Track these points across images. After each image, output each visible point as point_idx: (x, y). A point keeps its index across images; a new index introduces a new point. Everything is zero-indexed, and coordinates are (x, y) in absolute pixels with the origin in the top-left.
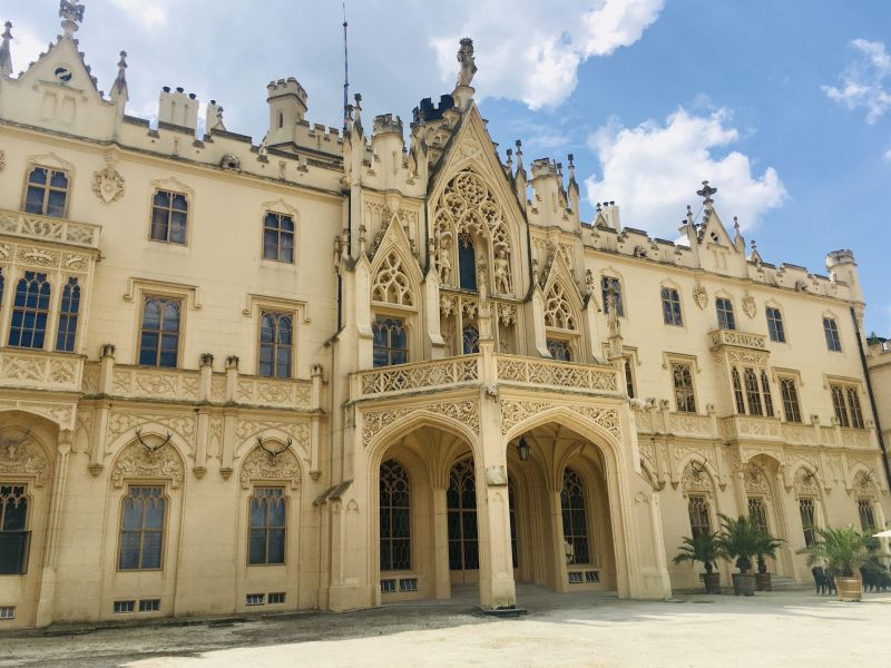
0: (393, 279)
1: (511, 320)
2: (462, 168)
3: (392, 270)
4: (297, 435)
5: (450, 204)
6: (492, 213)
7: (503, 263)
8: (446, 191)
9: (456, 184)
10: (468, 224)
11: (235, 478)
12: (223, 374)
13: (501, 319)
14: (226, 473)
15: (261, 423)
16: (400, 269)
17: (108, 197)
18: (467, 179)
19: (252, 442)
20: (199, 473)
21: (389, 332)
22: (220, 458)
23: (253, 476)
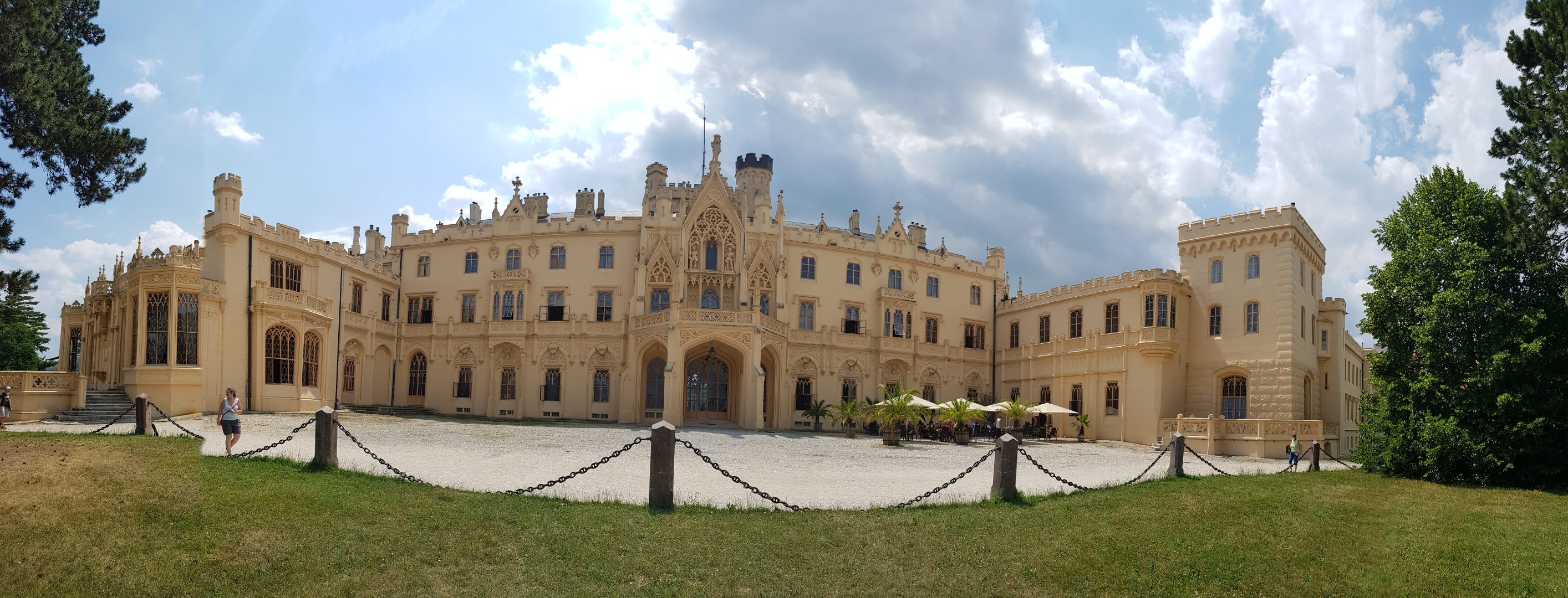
0: (661, 270)
1: (732, 285)
2: (710, 205)
3: (661, 266)
4: (613, 346)
5: (700, 226)
6: (726, 228)
7: (731, 254)
8: (698, 220)
9: (704, 215)
10: (710, 235)
11: (586, 365)
12: (580, 322)
13: (726, 284)
14: (582, 363)
15: (597, 341)
16: (666, 265)
17: (533, 256)
18: (712, 212)
19: (594, 350)
20: (572, 363)
21: (660, 296)
22: (579, 357)
23: (595, 364)
